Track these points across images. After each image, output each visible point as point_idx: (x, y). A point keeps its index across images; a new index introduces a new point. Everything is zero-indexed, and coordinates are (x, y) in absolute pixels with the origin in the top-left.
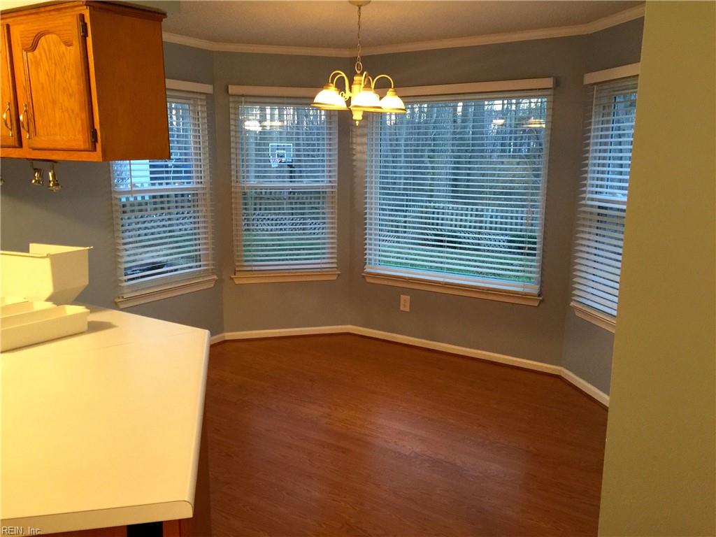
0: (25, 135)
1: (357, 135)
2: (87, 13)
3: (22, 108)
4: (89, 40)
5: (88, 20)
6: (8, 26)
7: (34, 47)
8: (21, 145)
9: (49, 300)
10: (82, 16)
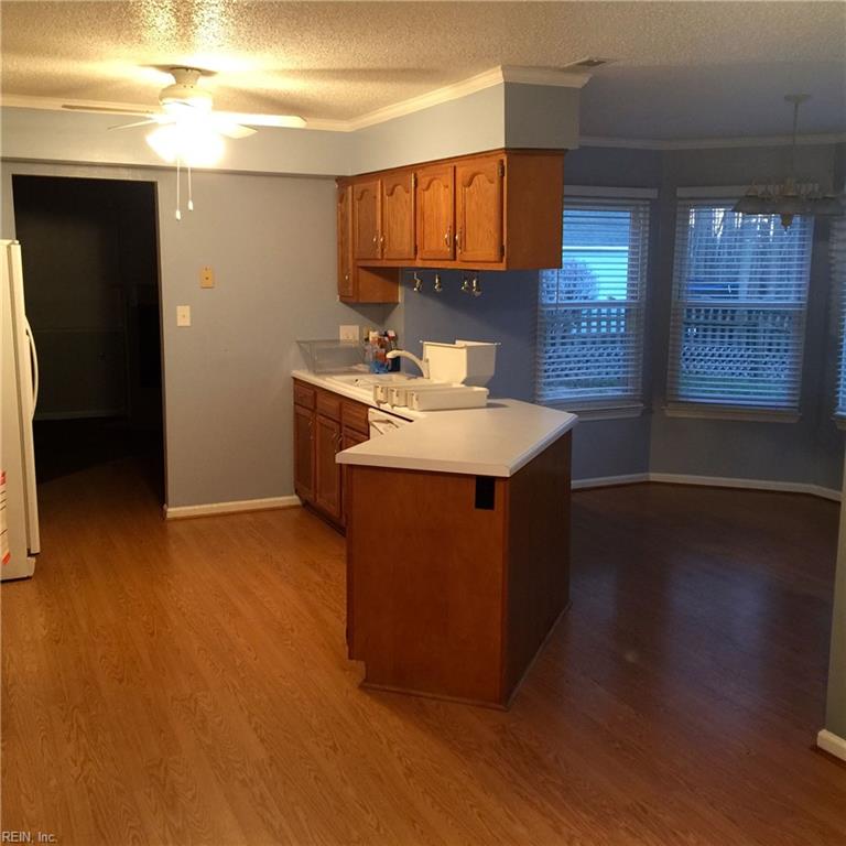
0: (459, 251)
1: (838, 240)
2: (505, 159)
3: (458, 230)
4: (505, 178)
5: (505, 164)
6: (455, 167)
7: (470, 184)
8: (455, 259)
9: (463, 383)
10: (502, 161)
